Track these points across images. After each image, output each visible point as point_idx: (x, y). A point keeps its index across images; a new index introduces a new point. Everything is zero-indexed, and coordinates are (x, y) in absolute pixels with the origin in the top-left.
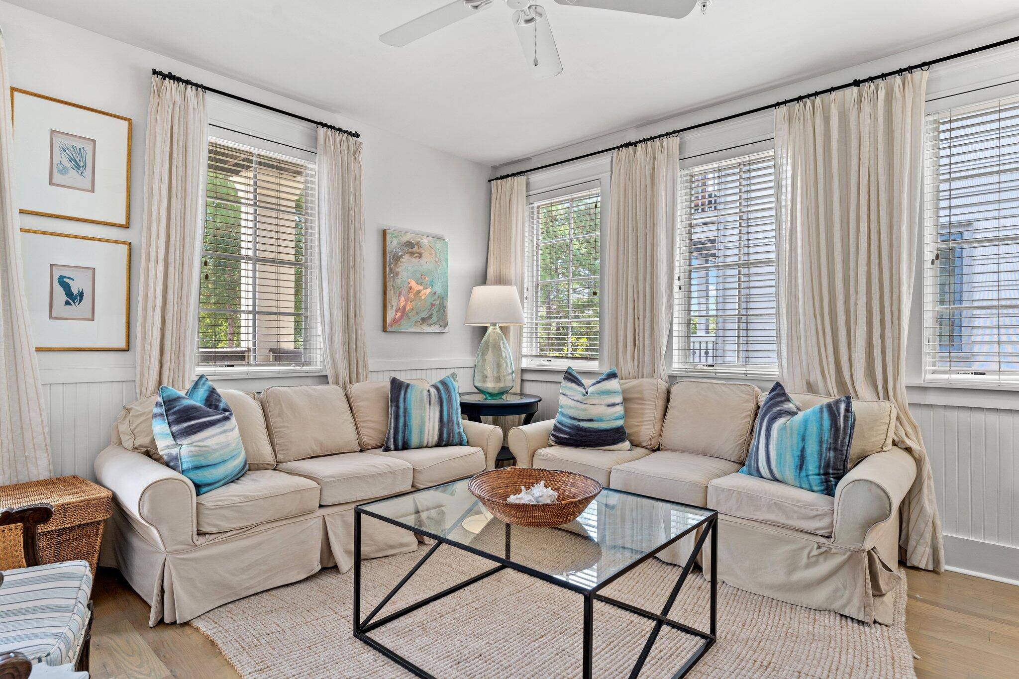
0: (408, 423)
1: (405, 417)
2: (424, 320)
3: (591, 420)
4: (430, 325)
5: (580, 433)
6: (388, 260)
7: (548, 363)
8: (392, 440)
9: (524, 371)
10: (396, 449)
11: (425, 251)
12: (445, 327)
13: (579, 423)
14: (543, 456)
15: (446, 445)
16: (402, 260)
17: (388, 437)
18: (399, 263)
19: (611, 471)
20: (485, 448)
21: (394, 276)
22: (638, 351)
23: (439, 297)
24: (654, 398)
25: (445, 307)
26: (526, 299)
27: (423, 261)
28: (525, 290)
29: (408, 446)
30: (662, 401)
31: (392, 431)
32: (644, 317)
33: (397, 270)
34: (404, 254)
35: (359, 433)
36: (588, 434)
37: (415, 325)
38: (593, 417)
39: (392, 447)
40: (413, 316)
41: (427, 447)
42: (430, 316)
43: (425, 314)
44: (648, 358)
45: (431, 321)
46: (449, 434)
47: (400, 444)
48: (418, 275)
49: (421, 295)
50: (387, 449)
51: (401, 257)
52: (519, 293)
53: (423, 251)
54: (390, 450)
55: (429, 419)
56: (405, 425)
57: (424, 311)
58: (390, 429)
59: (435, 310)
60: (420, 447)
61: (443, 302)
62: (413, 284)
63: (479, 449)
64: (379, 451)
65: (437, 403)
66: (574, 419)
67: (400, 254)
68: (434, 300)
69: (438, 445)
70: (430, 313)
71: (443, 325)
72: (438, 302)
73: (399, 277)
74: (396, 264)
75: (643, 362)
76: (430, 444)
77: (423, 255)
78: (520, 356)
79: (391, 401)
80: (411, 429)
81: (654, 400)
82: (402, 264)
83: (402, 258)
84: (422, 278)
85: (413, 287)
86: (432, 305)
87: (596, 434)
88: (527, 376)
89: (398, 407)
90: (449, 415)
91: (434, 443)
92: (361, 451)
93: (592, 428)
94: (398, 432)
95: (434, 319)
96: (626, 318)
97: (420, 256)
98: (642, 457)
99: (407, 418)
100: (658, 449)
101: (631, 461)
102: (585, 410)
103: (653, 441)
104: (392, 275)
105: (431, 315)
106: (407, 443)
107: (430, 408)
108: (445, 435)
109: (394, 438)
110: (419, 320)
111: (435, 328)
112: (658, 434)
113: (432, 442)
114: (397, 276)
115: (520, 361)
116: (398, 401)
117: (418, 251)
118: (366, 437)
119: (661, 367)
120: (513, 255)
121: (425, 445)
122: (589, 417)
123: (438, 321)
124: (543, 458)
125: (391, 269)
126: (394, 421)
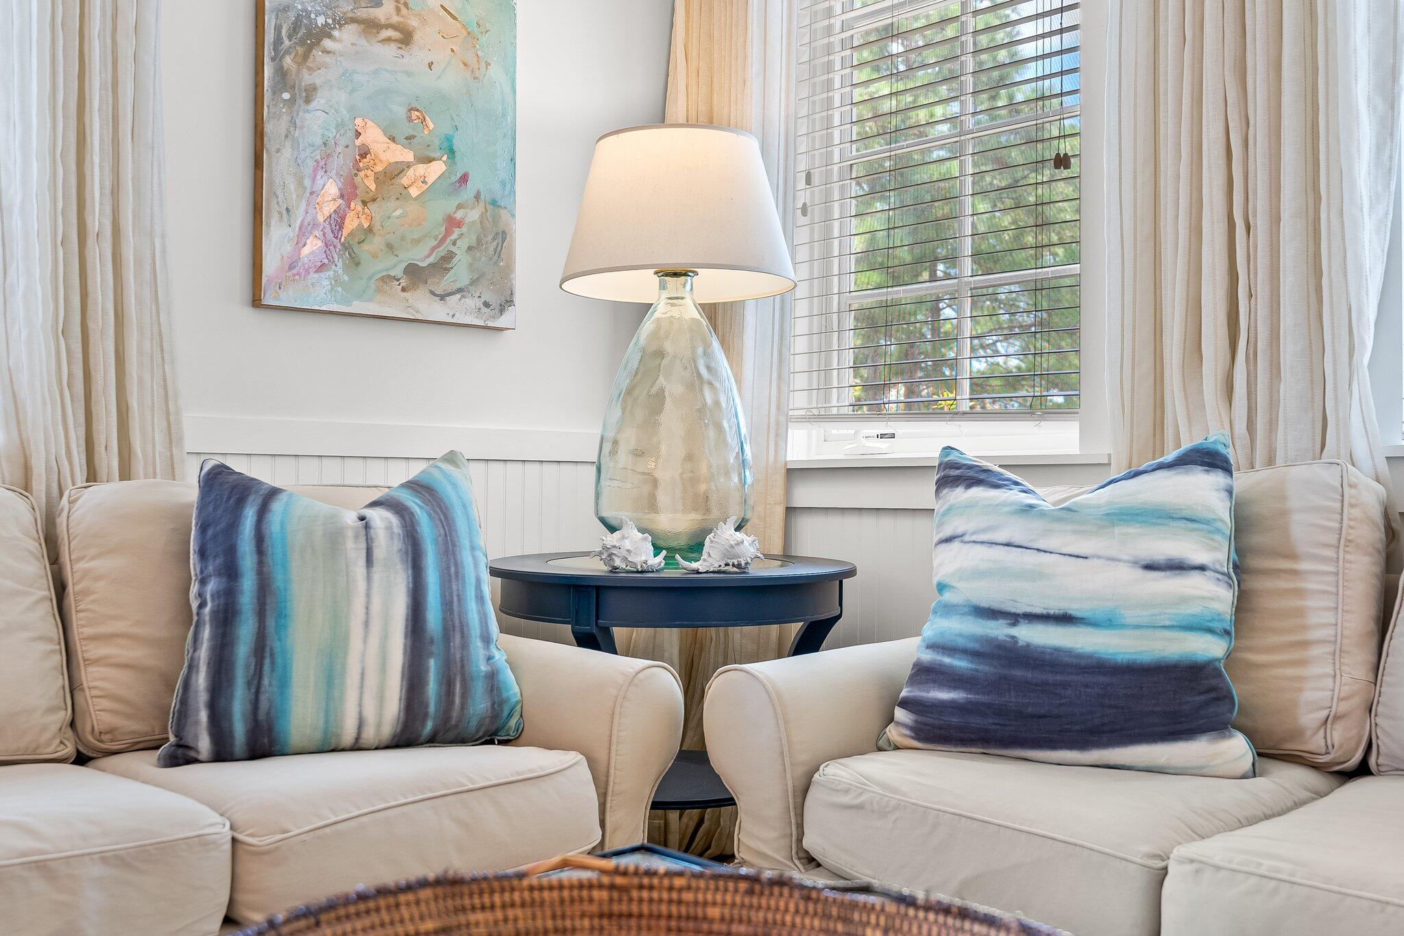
0: (273, 642)
1: (261, 613)
2: (415, 275)
3: (1065, 619)
4: (442, 297)
5: (1018, 673)
6: (269, 37)
7: (884, 445)
8: (203, 716)
9: (794, 474)
10: (222, 754)
11: (424, 21)
12: (502, 310)
13: (1014, 631)
14: (847, 791)
15: (434, 740)
16: (327, 43)
17: (184, 701)
18: (317, 53)
19: (1165, 871)
20: (601, 755)
21: (292, 101)
22: (1251, 359)
23: (477, 197)
24: (1327, 545)
25: (503, 236)
26: (804, 213)
27: (416, 57)
28: (802, 184)
29: (272, 742)
30: (1366, 560)
31: (201, 680)
32: (1275, 220)
33: (307, 78)
34: (341, 22)
35: (73, 686)
36: (1051, 678)
37: (379, 290)
38: (1074, 609)
39: (204, 744)
40: (375, 256)
41: (357, 747)
42: (443, 264)
43: (421, 255)
44: (1291, 386)
45: (446, 283)
46: (447, 684)
47: (239, 730)
48: (394, 107)
49: (405, 181)
50: (181, 756)
51: (325, 33)
52: (776, 190)
53: (413, 22)
54: (196, 761)
55: (367, 624)
56: (261, 648)
57: (417, 242)
58: (192, 667)
59: (463, 244)
60: (329, 747)
61: (496, 220)
62: (373, 136)
63: (573, 757)
64: (146, 763)
65: (397, 559)
66: (992, 614)
67: (321, 20)
68: (459, 207)
69: (404, 739)
70: (441, 251)
71: (494, 299)
72: (473, 215)
73: (314, 105)
74: (306, 57)
75: (1273, 405)
76: (369, 735)
77: (416, 37)
78: (782, 419)
79: (202, 554)
80: (286, 668)
81: (1330, 553)
82: (328, 59)
83: (330, 36)
84: (410, 119)
85: (375, 148)
86: (452, 223)
87: (1088, 679)
88: (806, 495)
89: (231, 572)
90: (447, 605)
91: (388, 731)
92: (81, 760)
93: (1069, 652)
94: (230, 681)
95: (460, 273)
96: (1196, 231)
97: (406, 38)
98: (1298, 805)
99: (271, 623)
100: (1363, 770)
101: (1252, 821)
102: (1035, 575)
103: (1338, 734)
104: (286, 96)
105: (450, 256)
106: (270, 730)
107: (369, 579)
108: (432, 688)
109: (213, 706)
110: (398, 272)
111: (464, 310)
112: (1356, 701)
113: (379, 725)
114: (308, 100)
115: (780, 436)
116: (231, 553)
117: (395, 19)
118: (104, 703)
119: (1356, 420)
120: (754, 52)
121: (348, 737)
122: (1055, 607)
123: (473, 282)
124: (846, 800)
125: (281, 73)
126: (213, 637)
